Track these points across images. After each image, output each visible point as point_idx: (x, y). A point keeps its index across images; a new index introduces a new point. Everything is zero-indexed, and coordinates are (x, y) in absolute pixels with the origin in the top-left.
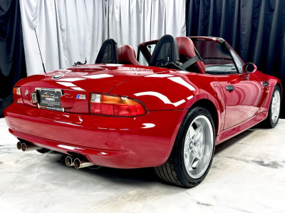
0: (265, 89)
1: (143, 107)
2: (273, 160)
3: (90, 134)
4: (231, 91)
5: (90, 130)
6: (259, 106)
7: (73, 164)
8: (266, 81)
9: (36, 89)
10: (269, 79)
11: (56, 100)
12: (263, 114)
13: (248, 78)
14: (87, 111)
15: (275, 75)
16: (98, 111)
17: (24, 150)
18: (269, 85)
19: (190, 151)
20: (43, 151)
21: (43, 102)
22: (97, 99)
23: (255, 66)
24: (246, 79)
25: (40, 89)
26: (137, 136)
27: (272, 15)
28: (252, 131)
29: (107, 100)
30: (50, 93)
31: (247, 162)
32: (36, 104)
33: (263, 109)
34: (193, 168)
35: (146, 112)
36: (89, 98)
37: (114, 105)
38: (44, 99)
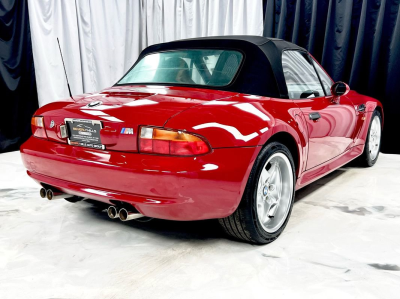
0: (361, 116)
1: (206, 143)
2: (360, 205)
3: (131, 177)
4: (315, 120)
5: (134, 172)
6: (353, 136)
7: (117, 216)
8: (361, 105)
9: (66, 119)
10: (365, 102)
11: (93, 135)
12: (356, 148)
13: (338, 102)
14: (135, 149)
15: (374, 96)
16: (148, 148)
17: (50, 199)
18: (366, 110)
19: (264, 198)
20: (73, 199)
21: (75, 137)
22: (147, 133)
23: (347, 86)
24: (335, 103)
25: (70, 120)
26: (197, 180)
27: (376, 13)
28: (344, 171)
29: (160, 135)
30: (85, 126)
31: (328, 208)
32: (65, 139)
33: (357, 141)
34: (270, 217)
35: (210, 150)
36: (137, 132)
37: (169, 141)
38: (77, 133)
